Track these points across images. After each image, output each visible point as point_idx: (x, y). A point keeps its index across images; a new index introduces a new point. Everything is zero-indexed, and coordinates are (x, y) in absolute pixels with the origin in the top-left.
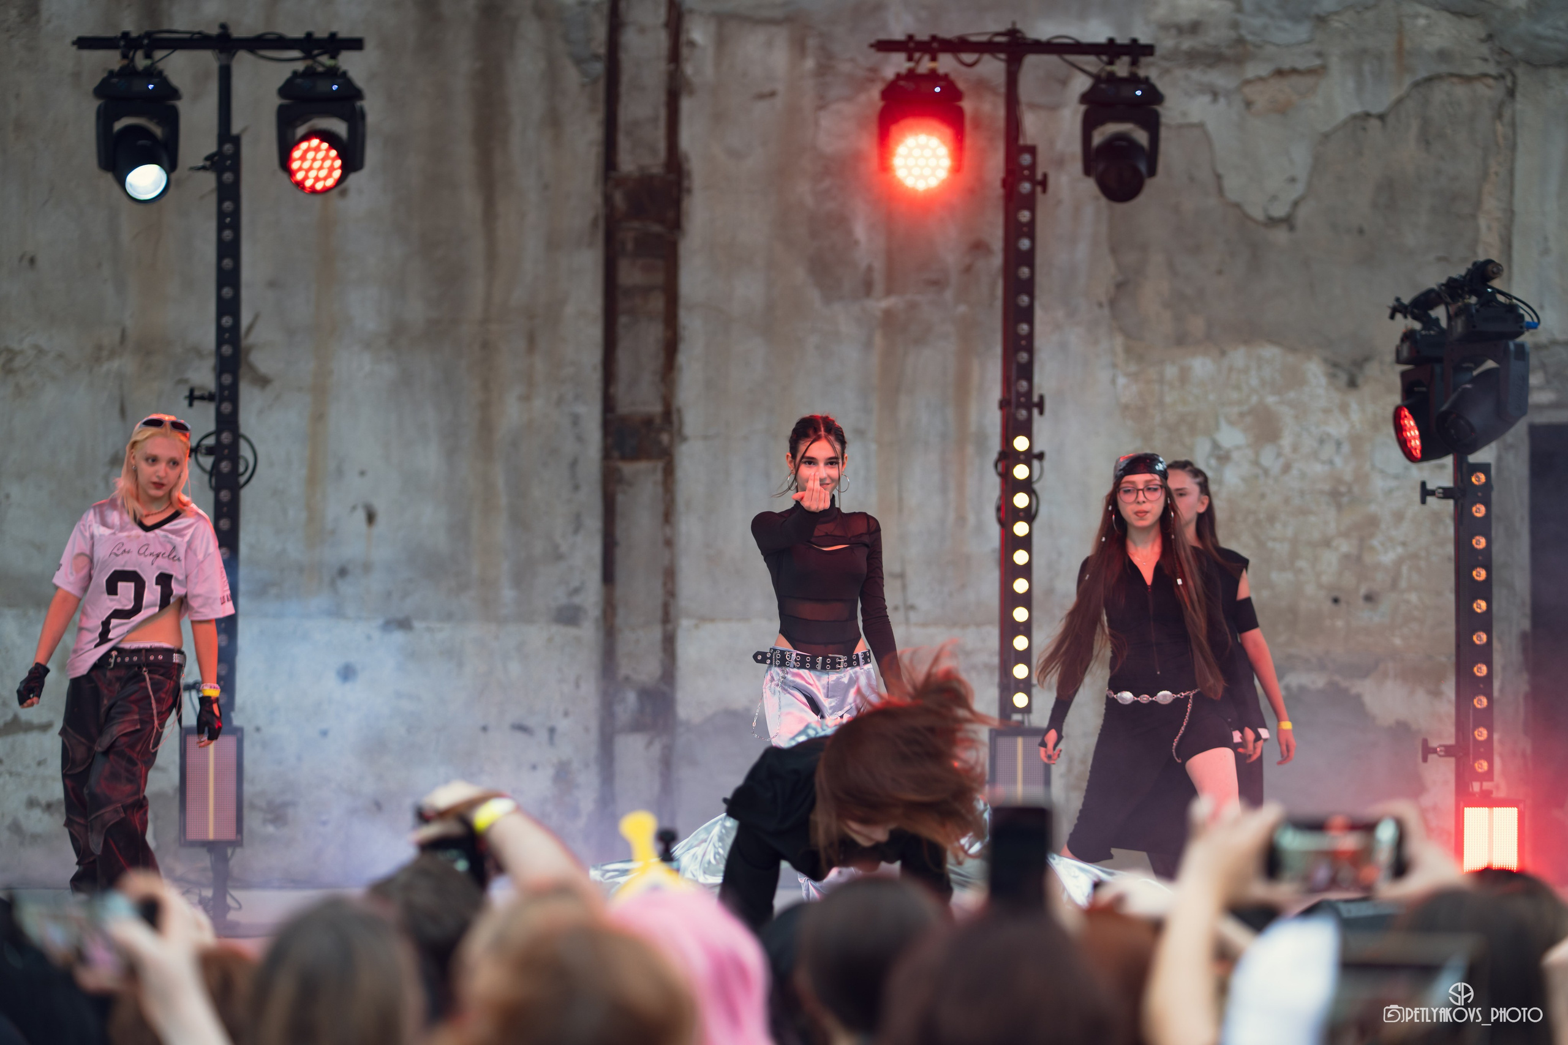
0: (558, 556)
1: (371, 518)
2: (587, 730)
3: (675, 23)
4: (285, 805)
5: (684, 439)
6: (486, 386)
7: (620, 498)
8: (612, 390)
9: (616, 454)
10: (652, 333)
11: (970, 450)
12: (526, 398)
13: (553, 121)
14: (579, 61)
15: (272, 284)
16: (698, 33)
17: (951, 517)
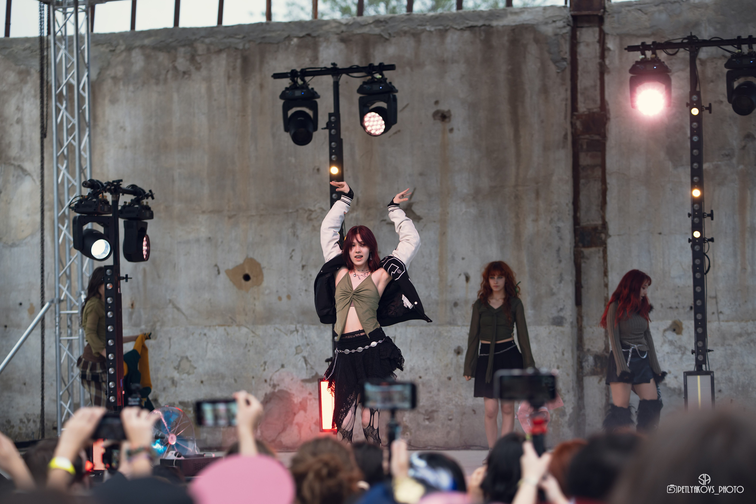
0: (553, 294)
1: (467, 279)
2: (568, 375)
3: (602, 41)
4: (433, 412)
5: (610, 236)
6: (517, 216)
7: (583, 265)
8: (578, 215)
9: (580, 245)
10: (596, 187)
11: (747, 235)
12: (536, 220)
13: (545, 90)
14: (555, 62)
15: (421, 174)
16: (611, 44)
17: (739, 268)
